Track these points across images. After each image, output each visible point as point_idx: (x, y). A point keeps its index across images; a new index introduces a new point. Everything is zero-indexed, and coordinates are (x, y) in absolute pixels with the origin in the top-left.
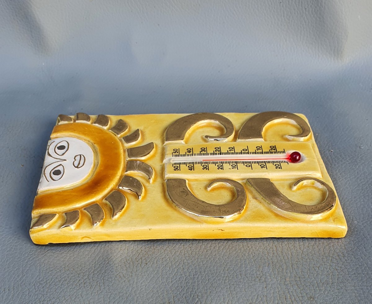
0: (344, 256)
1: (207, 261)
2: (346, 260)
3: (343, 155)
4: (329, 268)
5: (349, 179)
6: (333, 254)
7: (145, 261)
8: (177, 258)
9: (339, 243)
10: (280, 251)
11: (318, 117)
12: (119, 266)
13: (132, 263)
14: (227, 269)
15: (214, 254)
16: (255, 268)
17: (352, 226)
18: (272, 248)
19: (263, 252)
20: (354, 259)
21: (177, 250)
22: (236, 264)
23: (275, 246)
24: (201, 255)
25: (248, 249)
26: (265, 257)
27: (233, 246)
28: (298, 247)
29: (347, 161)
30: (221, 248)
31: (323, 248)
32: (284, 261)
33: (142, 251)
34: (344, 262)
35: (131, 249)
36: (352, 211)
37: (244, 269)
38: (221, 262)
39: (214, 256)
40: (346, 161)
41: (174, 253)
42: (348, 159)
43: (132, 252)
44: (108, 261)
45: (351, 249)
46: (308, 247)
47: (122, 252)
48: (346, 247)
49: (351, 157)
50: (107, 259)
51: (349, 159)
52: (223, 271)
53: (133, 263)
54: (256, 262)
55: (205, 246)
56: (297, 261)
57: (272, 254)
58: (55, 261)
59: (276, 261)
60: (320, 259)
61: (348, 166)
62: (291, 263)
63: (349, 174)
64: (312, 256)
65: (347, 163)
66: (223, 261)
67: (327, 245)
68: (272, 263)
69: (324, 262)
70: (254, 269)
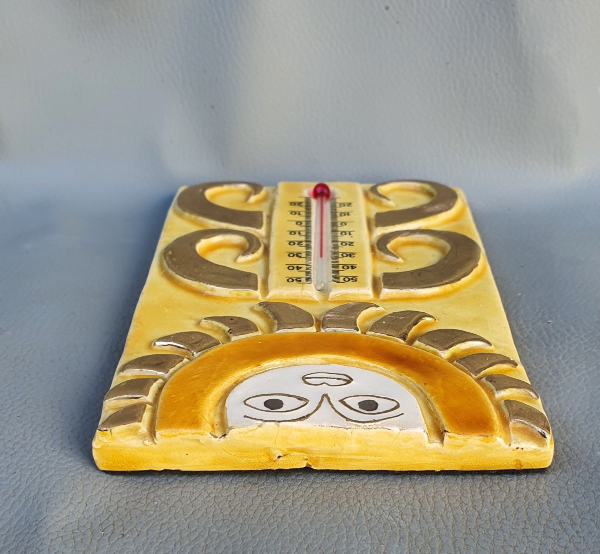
0: (573, 524)
1: (262, 530)
2: (577, 532)
3: (573, 328)
4: (538, 548)
5: (585, 372)
6: (548, 520)
7: (121, 529)
8: (197, 523)
9: (561, 497)
10: (429, 510)
11: (522, 267)
12: (60, 539)
13: (90, 533)
14: (305, 547)
15: (282, 515)
16: (370, 547)
17: (592, 461)
18: (412, 504)
19: (391, 512)
20: (596, 529)
21: (197, 508)
22: (327, 536)
23: (419, 501)
24: (251, 517)
25: (359, 505)
26: (394, 523)
27: (326, 498)
28: (470, 504)
29: (582, 339)
30: (299, 504)
31: (527, 507)
32: (436, 531)
33: (117, 508)
34: (573, 536)
35: (95, 504)
36: (591, 433)
37: (344, 547)
38: (295, 532)
39: (280, 520)
40: (579, 339)
41: (191, 513)
42: (582, 336)
43: (96, 511)
44: (36, 528)
45: (590, 509)
46: (493, 505)
47: (72, 508)
48: (578, 504)
49: (589, 332)
50: (34, 523)
51: (585, 336)
52: (297, 550)
53: (92, 533)
54: (373, 533)
55: (263, 498)
56: (466, 533)
57: (411, 518)
59: (418, 531)
60: (518, 530)
61: (583, 348)
62: (451, 536)
63: (584, 363)
64: (500, 522)
65: (582, 342)
66: (300, 530)
67: (534, 501)
68: (410, 535)
69: (527, 536)
70: (368, 548)
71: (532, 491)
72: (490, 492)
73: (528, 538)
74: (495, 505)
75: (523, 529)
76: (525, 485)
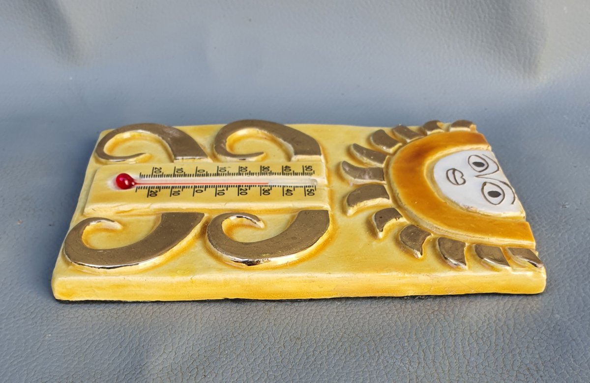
0: (538, 371)
1: (306, 374)
2: (541, 377)
3: (537, 218)
5: (546, 253)
6: (520, 367)
7: (203, 371)
8: (258, 368)
9: (529, 349)
10: (431, 359)
12: (159, 379)
13: (181, 374)
15: (320, 362)
17: (552, 321)
18: (417, 353)
19: (402, 360)
20: (555, 375)
21: (257, 356)
22: (355, 379)
23: (423, 351)
24: (298, 363)
25: (377, 354)
26: (405, 368)
27: (352, 350)
28: (461, 354)
29: (543, 227)
30: (332, 354)
31: (503, 357)
32: (436, 375)
33: (199, 355)
34: (538, 379)
35: (182, 352)
36: (551, 300)
38: (331, 375)
39: (319, 366)
40: (541, 226)
41: (253, 360)
42: (544, 224)
43: (183, 358)
44: (140, 370)
45: (551, 359)
46: (478, 355)
47: (165, 356)
48: (541, 355)
49: (549, 221)
50: (139, 367)
51: (546, 224)
53: (182, 374)
54: (389, 376)
55: (305, 349)
56: (458, 377)
57: (417, 364)
58: (53, 368)
59: (423, 375)
60: (497, 374)
61: (545, 234)
62: (448, 379)
63: (545, 247)
64: (484, 369)
65: (543, 229)
66: (334, 374)
67: (509, 352)
68: (417, 378)
71: (508, 345)
72: (476, 345)
73: (504, 380)
74: (480, 355)
75: (501, 374)
76: (502, 340)
